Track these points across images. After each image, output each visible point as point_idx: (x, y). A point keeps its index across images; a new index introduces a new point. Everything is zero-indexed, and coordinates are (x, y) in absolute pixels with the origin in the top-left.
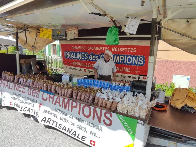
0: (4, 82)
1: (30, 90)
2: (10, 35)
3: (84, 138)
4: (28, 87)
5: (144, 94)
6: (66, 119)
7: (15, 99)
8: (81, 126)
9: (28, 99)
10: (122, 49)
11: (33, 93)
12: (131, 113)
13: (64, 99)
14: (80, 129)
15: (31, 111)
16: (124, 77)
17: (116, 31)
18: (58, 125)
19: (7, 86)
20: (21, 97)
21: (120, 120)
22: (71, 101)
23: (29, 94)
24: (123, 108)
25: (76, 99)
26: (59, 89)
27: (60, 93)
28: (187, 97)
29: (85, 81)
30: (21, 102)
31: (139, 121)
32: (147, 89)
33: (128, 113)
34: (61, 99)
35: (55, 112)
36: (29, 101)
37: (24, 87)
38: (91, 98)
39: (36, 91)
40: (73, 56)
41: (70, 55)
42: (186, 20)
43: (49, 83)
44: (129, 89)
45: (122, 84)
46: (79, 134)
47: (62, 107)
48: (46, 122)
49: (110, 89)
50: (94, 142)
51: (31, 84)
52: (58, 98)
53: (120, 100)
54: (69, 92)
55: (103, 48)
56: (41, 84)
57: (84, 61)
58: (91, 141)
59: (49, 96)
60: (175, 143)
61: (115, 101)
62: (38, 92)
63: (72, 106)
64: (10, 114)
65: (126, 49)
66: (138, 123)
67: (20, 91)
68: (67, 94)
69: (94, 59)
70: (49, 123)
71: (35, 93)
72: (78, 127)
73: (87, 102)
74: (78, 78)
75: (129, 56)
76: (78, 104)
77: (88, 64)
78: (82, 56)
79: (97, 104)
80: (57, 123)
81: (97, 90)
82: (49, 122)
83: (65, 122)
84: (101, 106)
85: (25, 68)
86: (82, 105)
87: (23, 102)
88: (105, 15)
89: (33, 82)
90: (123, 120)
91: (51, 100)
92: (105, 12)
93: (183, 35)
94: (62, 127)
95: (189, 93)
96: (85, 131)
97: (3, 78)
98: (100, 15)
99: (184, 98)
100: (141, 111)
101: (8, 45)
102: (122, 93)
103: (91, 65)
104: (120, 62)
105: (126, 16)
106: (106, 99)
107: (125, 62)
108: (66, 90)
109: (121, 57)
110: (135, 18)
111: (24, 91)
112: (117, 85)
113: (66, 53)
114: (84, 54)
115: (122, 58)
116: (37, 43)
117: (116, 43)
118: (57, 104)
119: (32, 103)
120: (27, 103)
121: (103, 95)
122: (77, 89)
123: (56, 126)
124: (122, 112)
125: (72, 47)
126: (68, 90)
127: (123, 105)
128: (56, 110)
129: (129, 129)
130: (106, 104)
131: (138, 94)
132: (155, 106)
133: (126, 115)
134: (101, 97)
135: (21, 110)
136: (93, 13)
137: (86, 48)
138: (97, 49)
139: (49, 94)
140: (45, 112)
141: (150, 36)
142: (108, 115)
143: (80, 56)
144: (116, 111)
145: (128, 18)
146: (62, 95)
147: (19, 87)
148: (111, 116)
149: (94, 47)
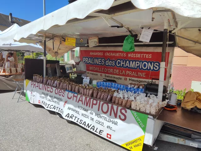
0: (35, 83)
1: (57, 90)
2: (38, 43)
3: (101, 131)
4: (55, 87)
5: (156, 95)
6: (86, 115)
7: (43, 98)
8: (99, 121)
9: (55, 98)
10: (138, 55)
11: (59, 92)
12: (143, 110)
13: (86, 98)
14: (98, 124)
15: (56, 108)
16: (140, 81)
17: (131, 39)
18: (79, 121)
19: (37, 86)
20: (49, 96)
21: (134, 115)
22: (92, 99)
23: (56, 94)
24: (136, 106)
25: (96, 97)
26: (82, 89)
27: (83, 93)
28: (197, 99)
29: (103, 83)
30: (48, 100)
31: (150, 116)
32: (159, 91)
33: (141, 110)
34: (84, 98)
35: (77, 109)
36: (55, 100)
37: (52, 87)
38: (109, 97)
39: (62, 91)
40: (90, 62)
41: (87, 60)
42: (198, 29)
43: (73, 85)
44: (143, 91)
45: (136, 87)
46: (97, 128)
47: (84, 105)
48: (69, 117)
49: (125, 90)
50: (110, 135)
51: (58, 86)
52: (80, 97)
53: (134, 99)
54: (91, 92)
55: (120, 54)
56: (66, 85)
57: (101, 66)
58: (108, 134)
59: (74, 95)
60: (184, 140)
61: (129, 99)
62: (64, 92)
63: (93, 104)
64: (39, 111)
65: (142, 55)
66: (148, 118)
67: (48, 91)
68: (89, 94)
69: (110, 64)
70: (72, 119)
71: (61, 93)
72: (97, 122)
73: (106, 100)
74: (97, 81)
75: (145, 61)
76: (98, 101)
77: (104, 69)
78: (99, 61)
79: (114, 102)
80: (78, 119)
81: (114, 91)
82: (72, 117)
83: (86, 117)
84: (118, 104)
85: (50, 71)
86: (102, 103)
87: (50, 100)
88: (122, 27)
89: (60, 84)
90: (136, 115)
91: (75, 98)
92: (122, 24)
93: (196, 42)
94: (83, 122)
95: (199, 96)
96: (102, 126)
97: (34, 80)
98: (118, 27)
99: (194, 100)
100: (152, 108)
101: (34, 51)
102: (136, 94)
103: (107, 70)
104: (136, 67)
105: (140, 27)
106: (122, 98)
107: (141, 68)
108: (88, 90)
109: (137, 62)
110: (149, 28)
111: (51, 91)
112: (132, 87)
113: (84, 58)
114: (101, 59)
115: (138, 64)
116: (60, 49)
117: (132, 50)
118: (80, 102)
119: (58, 101)
120: (53, 101)
121: (120, 95)
122: (97, 89)
123: (77, 122)
124: (135, 109)
125: (91, 53)
126: (89, 90)
127: (137, 103)
128: (79, 107)
129: (141, 123)
130: (122, 102)
131: (150, 96)
132: (165, 107)
133: (139, 111)
134: (118, 96)
135: (48, 107)
136: (112, 26)
137: (104, 54)
138: (114, 54)
139: (73, 94)
140: (69, 109)
141: (162, 43)
142: (123, 111)
143: (97, 61)
144: (130, 108)
145: (142, 28)
146: (84, 95)
147: (48, 87)
148: (126, 112)
149: (112, 53)
